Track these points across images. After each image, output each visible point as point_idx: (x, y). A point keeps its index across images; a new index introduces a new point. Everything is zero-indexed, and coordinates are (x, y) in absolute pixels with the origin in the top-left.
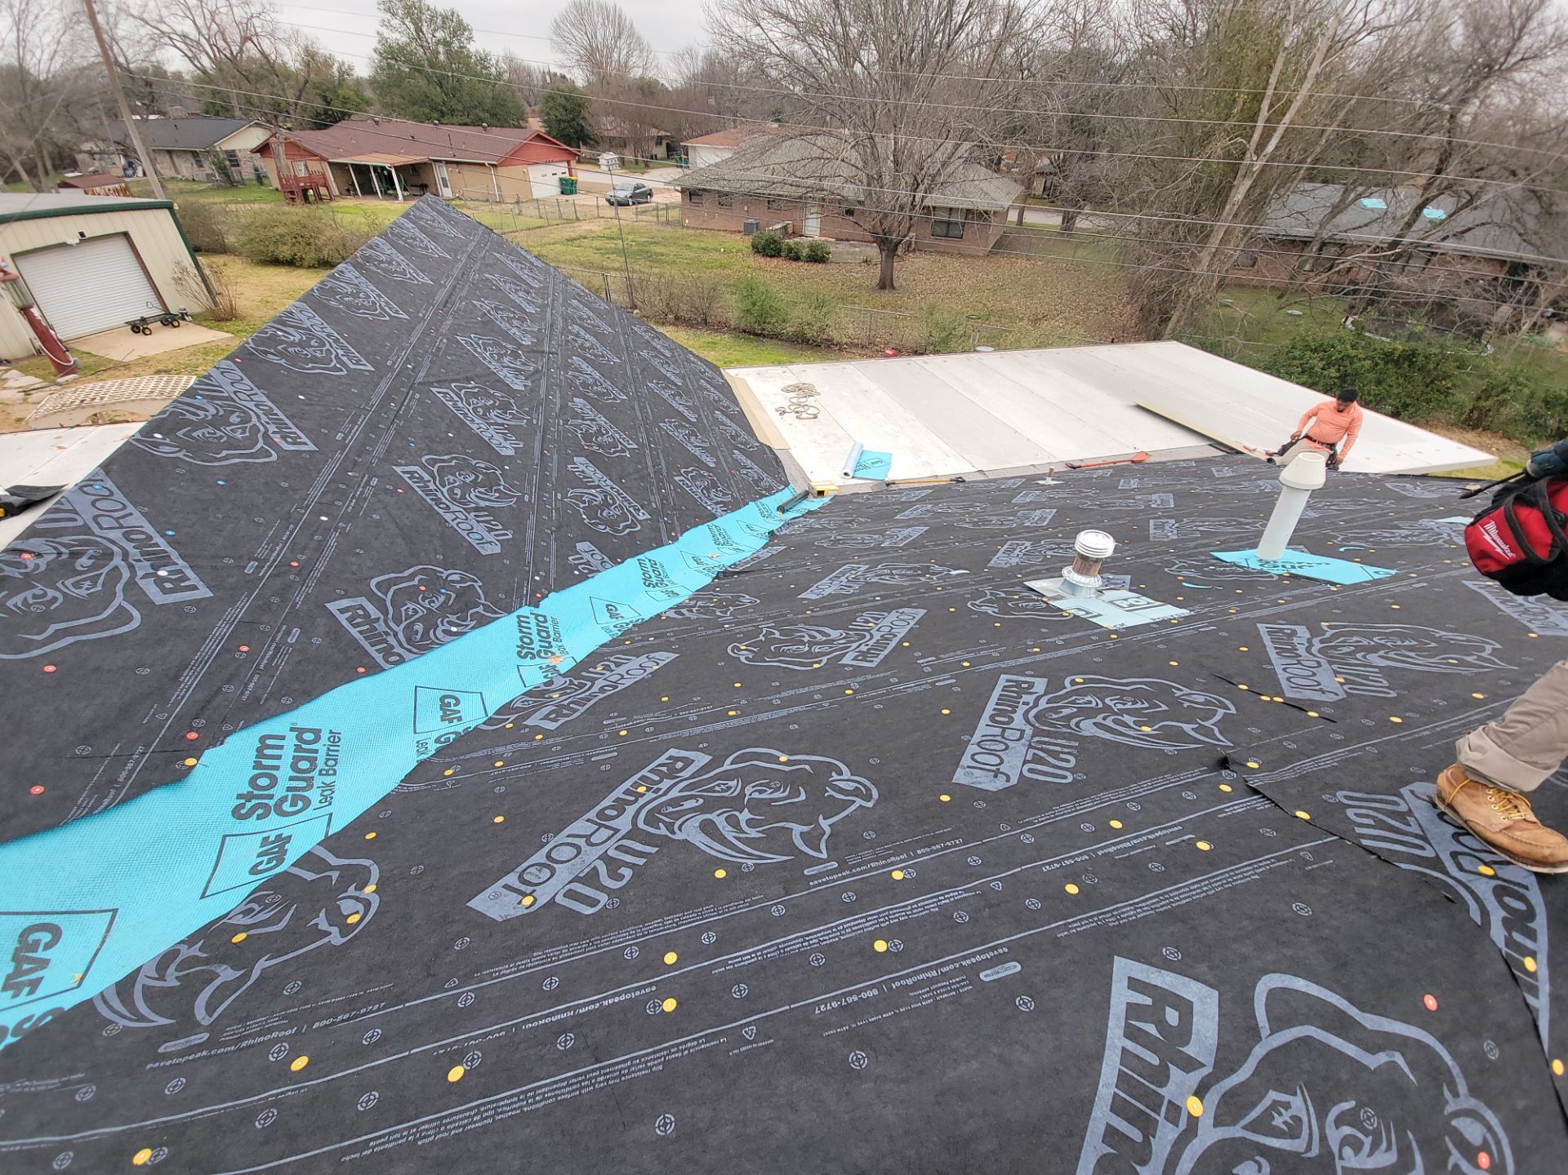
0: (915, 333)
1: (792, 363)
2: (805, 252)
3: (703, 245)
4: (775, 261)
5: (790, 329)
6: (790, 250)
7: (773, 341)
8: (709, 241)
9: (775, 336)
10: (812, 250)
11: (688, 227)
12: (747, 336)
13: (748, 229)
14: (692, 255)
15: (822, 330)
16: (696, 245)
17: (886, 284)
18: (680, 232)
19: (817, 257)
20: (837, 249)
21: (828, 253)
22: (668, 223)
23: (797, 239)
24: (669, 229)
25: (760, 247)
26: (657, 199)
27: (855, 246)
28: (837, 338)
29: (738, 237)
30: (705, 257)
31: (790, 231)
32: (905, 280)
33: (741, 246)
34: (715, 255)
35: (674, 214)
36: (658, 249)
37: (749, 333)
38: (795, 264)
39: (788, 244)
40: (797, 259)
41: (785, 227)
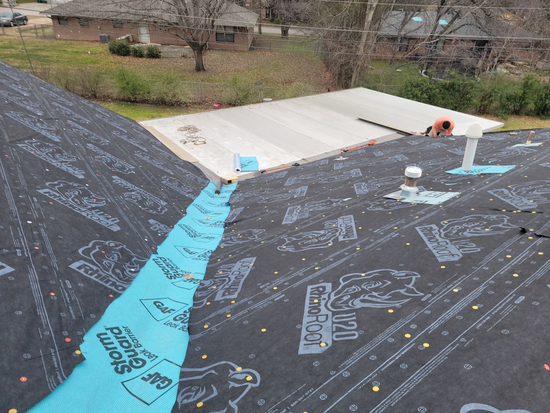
0: (228, 94)
1: (160, 117)
2: (146, 52)
3: (75, 50)
4: (127, 58)
5: (153, 97)
6: (136, 51)
7: (144, 105)
8: (78, 47)
9: (144, 102)
10: (149, 51)
11: (60, 39)
12: (126, 103)
13: (103, 40)
14: (69, 56)
15: (174, 96)
16: (70, 50)
17: (200, 68)
18: (55, 43)
19: (153, 54)
20: (165, 50)
21: (160, 53)
22: (44, 37)
23: (137, 45)
24: (46, 41)
25: (115, 50)
26: (31, 22)
27: (174, 48)
28: (183, 99)
29: (97, 44)
30: (79, 57)
31: (131, 40)
32: (210, 65)
33: (101, 50)
34: (86, 56)
35: (49, 31)
36: (44, 53)
37: (127, 101)
38: (141, 60)
39: (133, 48)
40: (141, 56)
41: (128, 38)
